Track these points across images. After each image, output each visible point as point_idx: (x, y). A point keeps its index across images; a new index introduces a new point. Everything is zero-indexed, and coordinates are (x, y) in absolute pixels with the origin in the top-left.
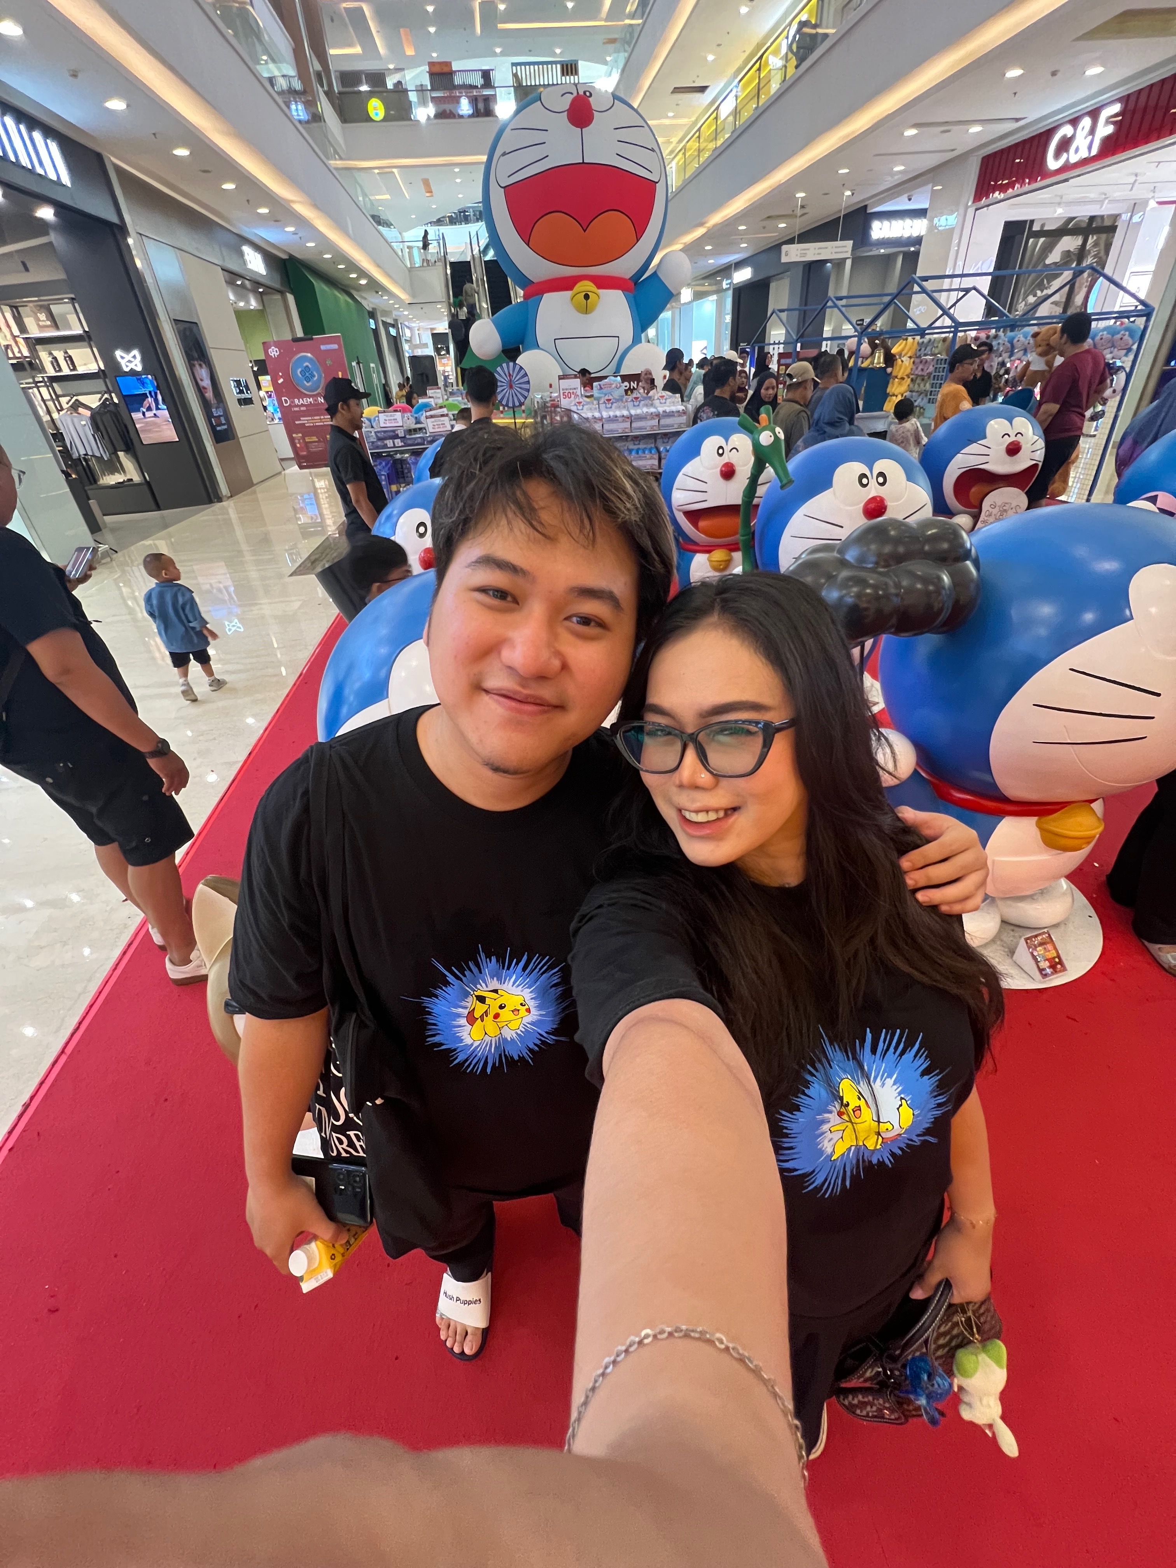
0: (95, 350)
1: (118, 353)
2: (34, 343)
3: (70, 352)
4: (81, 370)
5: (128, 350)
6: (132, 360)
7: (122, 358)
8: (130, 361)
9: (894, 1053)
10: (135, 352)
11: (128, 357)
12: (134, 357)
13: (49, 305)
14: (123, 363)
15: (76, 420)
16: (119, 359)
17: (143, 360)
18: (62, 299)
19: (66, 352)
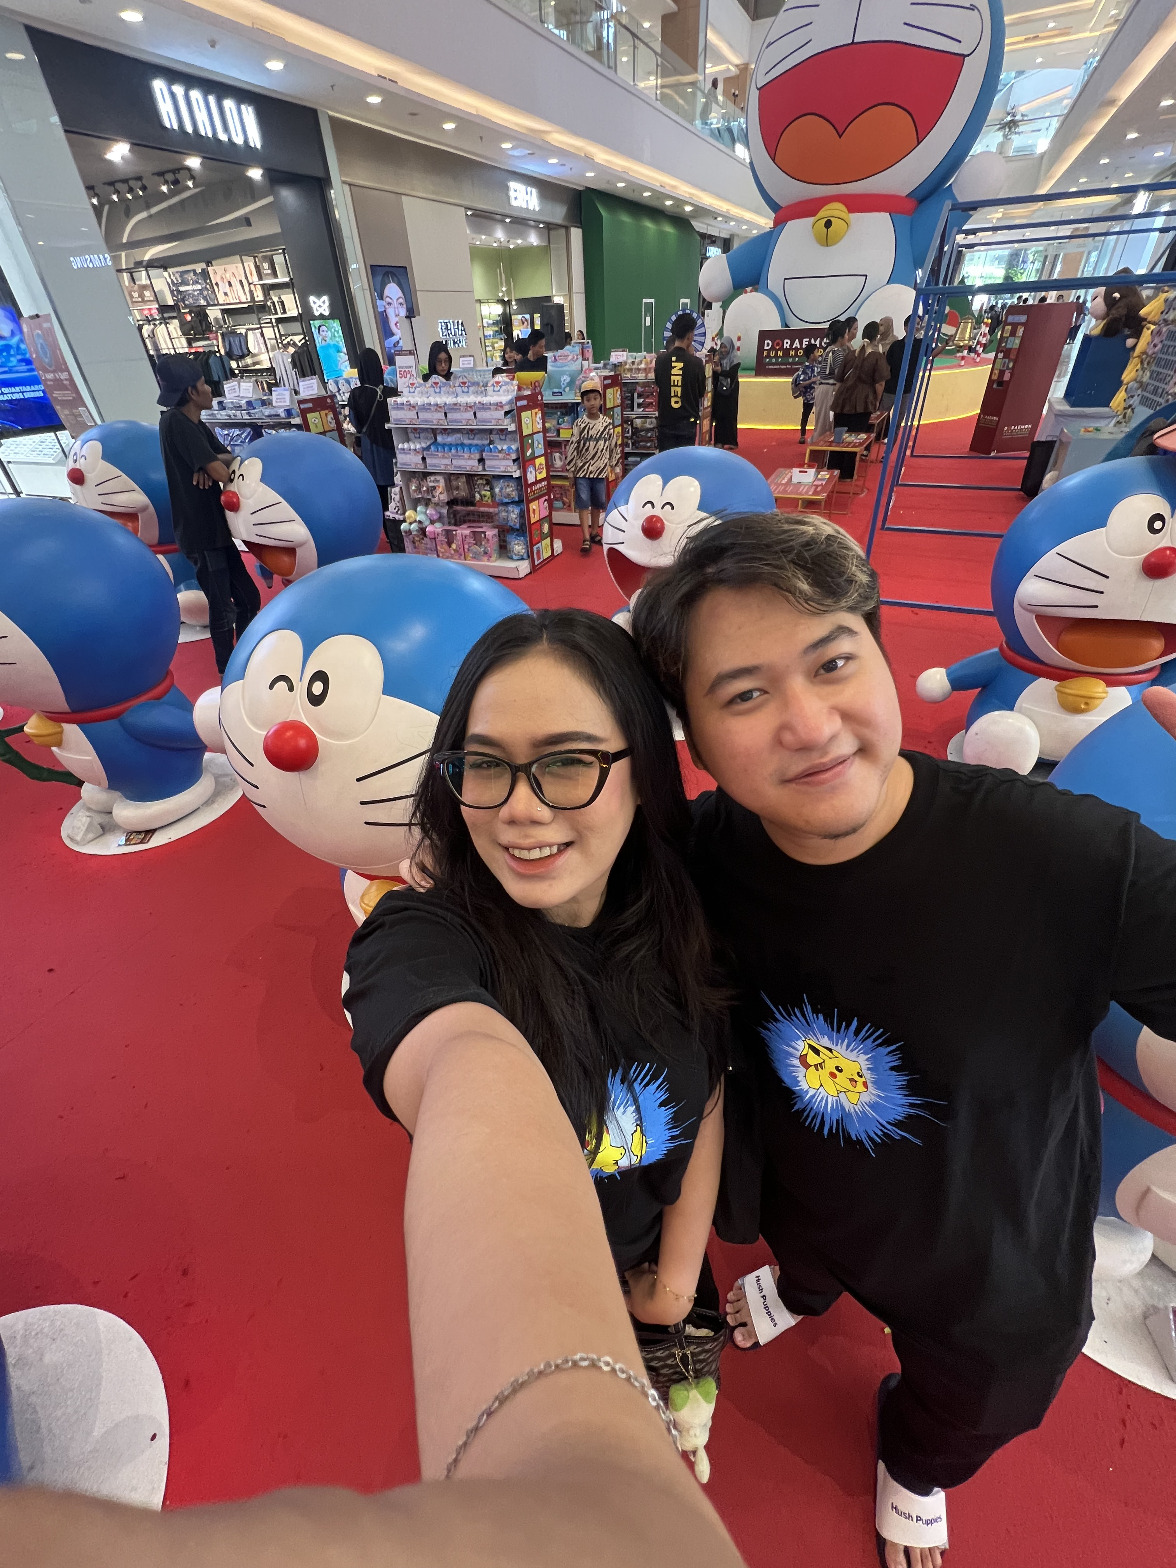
0: (296, 295)
1: (312, 299)
2: (267, 289)
3: (283, 298)
4: (288, 315)
5: (319, 296)
6: (322, 304)
7: (315, 303)
8: (320, 306)
9: (640, 1084)
10: (325, 298)
11: (319, 302)
12: (324, 302)
13: (272, 255)
14: (314, 307)
15: (284, 357)
16: (312, 304)
17: (332, 306)
18: (278, 250)
19: (280, 298)
